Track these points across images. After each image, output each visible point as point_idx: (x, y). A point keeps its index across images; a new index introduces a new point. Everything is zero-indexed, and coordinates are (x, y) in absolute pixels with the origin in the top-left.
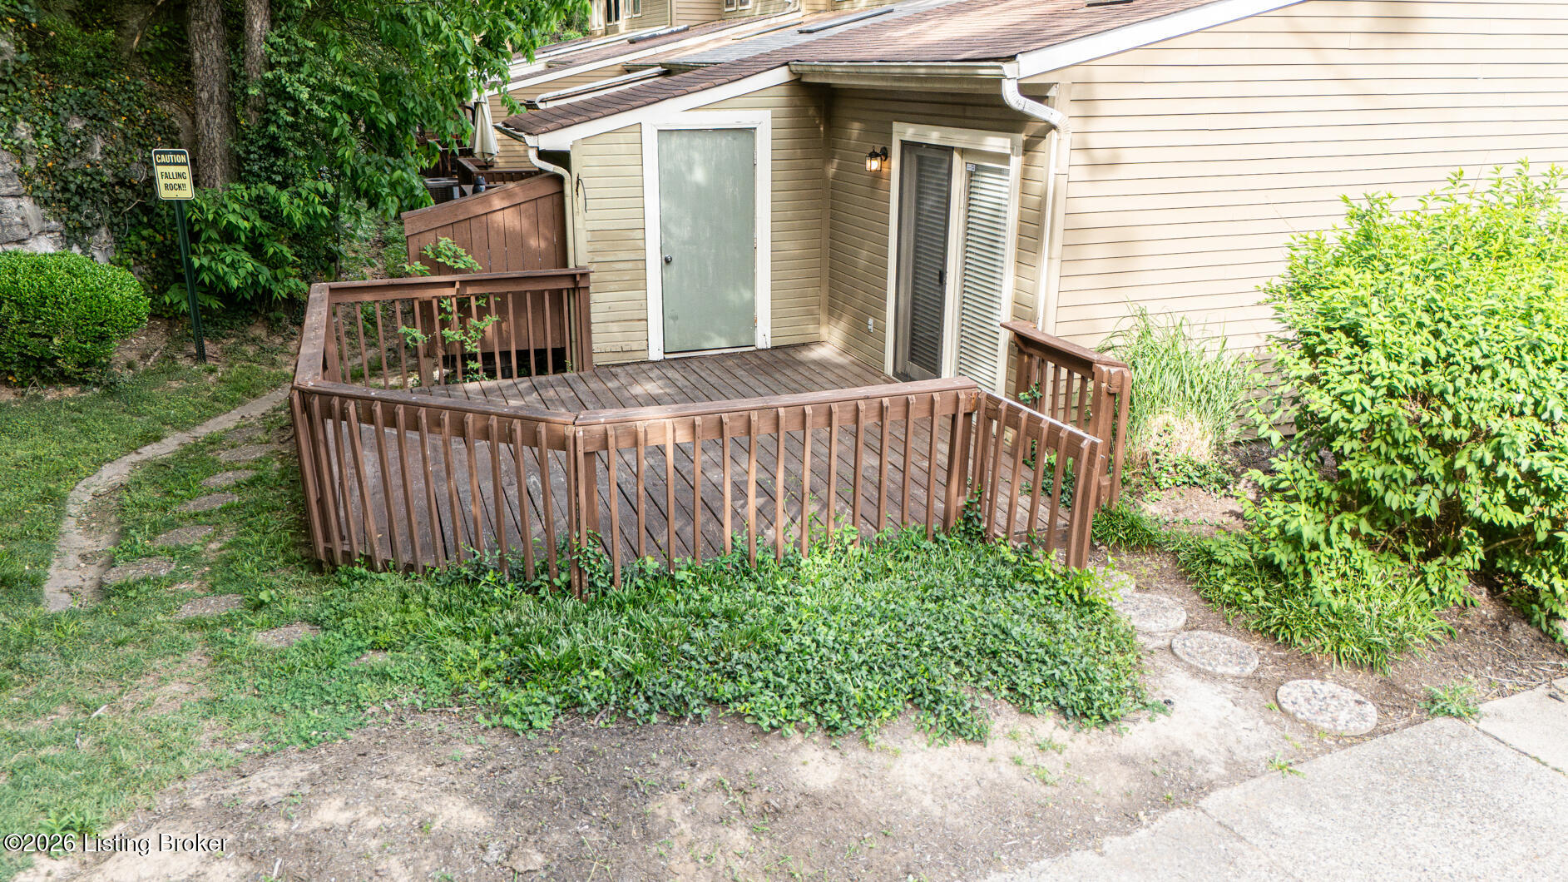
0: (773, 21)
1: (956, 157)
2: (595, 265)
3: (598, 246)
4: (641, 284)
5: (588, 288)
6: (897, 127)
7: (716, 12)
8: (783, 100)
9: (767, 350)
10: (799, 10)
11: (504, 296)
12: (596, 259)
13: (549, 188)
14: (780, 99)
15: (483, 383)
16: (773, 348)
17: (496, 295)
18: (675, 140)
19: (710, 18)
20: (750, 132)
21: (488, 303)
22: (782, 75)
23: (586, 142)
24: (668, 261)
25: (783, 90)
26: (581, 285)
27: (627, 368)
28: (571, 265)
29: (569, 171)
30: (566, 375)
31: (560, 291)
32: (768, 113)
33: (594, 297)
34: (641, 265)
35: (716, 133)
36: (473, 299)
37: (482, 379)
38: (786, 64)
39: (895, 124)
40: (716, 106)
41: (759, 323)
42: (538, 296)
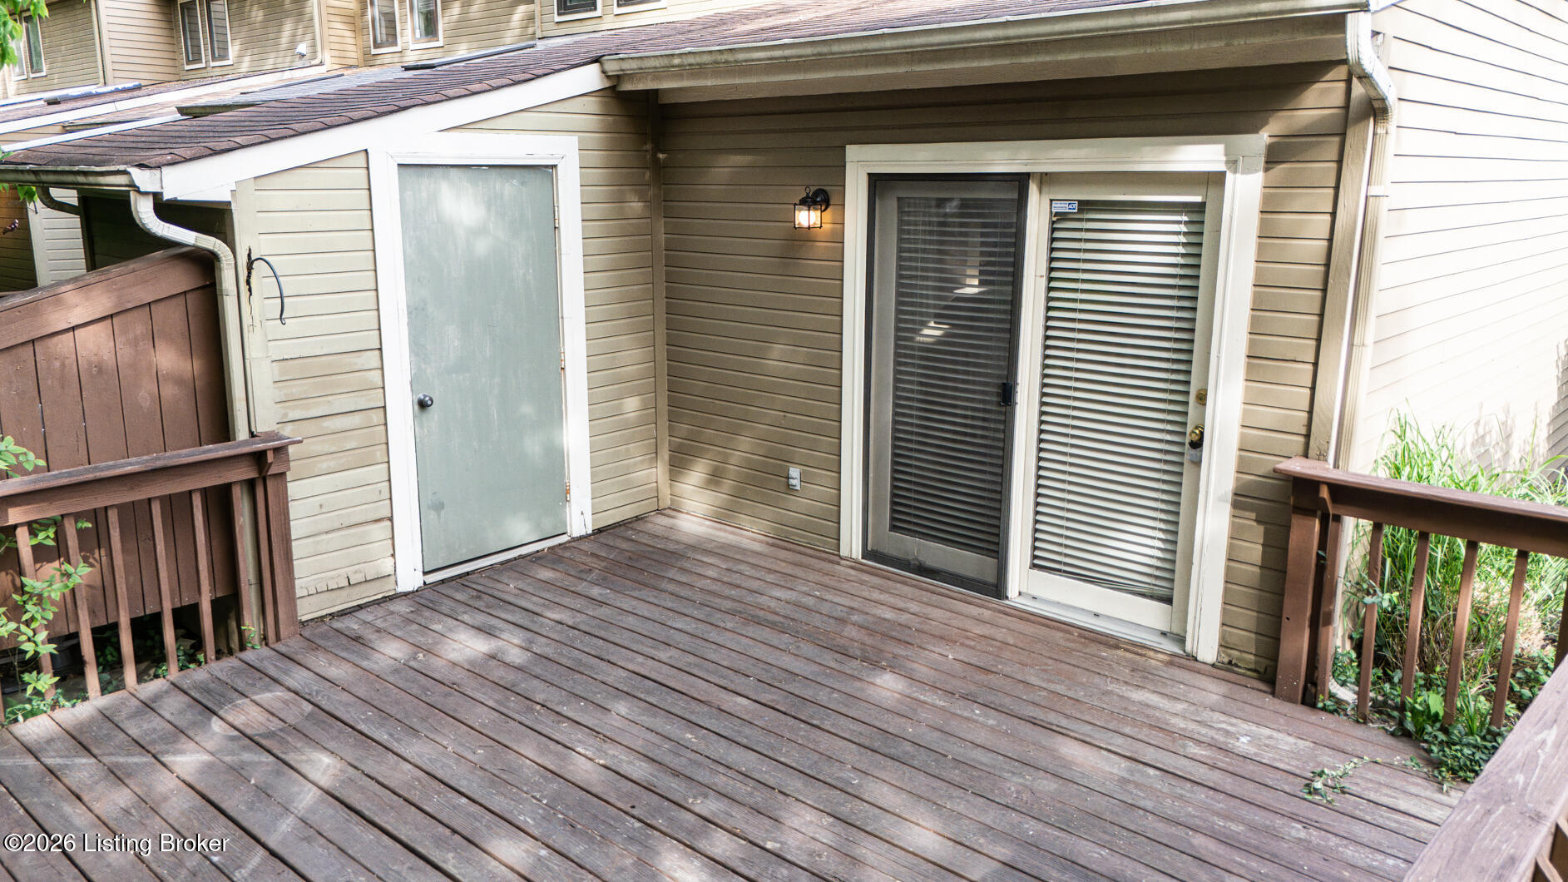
0: (287, 75)
1: (1033, 189)
2: (290, 427)
3: (296, 389)
4: (379, 454)
5: (283, 474)
6: (853, 152)
7: (171, 70)
8: (592, 122)
9: (587, 536)
10: (321, 64)
11: (98, 516)
12: (292, 415)
13: (179, 280)
14: (588, 116)
15: (59, 714)
16: (599, 531)
17: (78, 516)
18: (426, 183)
19: (167, 78)
20: (546, 171)
21: (60, 537)
22: (589, 78)
23: (264, 183)
24: (423, 405)
25: (592, 104)
26: (273, 470)
27: (362, 615)
28: (242, 434)
29: (230, 242)
30: (248, 655)
31: (226, 489)
32: (573, 141)
33: (294, 489)
34: (376, 417)
35: (494, 172)
36: (22, 535)
37: (55, 705)
38: (597, 60)
39: (848, 147)
40: (491, 124)
41: (574, 494)
42: (177, 506)
